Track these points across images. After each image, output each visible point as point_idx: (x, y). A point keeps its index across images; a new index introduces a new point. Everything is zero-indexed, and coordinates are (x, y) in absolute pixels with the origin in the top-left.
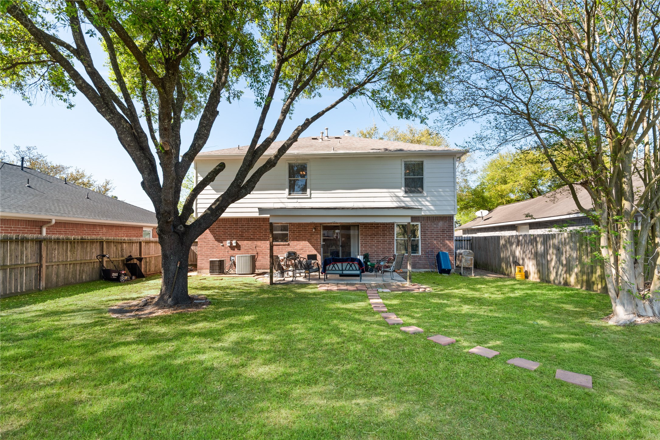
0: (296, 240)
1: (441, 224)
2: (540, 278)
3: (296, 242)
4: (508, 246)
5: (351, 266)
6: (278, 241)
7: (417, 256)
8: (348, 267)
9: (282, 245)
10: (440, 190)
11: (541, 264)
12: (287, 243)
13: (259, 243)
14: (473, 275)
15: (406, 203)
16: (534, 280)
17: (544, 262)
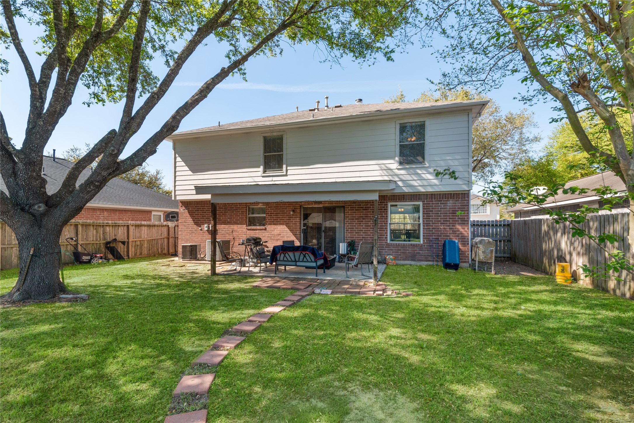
0: (274, 224)
1: (450, 203)
2: (593, 282)
3: (273, 226)
4: (551, 233)
5: (305, 256)
6: (255, 225)
7: (416, 245)
8: (302, 257)
9: (258, 230)
10: (448, 158)
11: (595, 262)
12: (263, 227)
13: (235, 227)
14: (493, 272)
15: (401, 176)
16: (585, 286)
17: (599, 259)
